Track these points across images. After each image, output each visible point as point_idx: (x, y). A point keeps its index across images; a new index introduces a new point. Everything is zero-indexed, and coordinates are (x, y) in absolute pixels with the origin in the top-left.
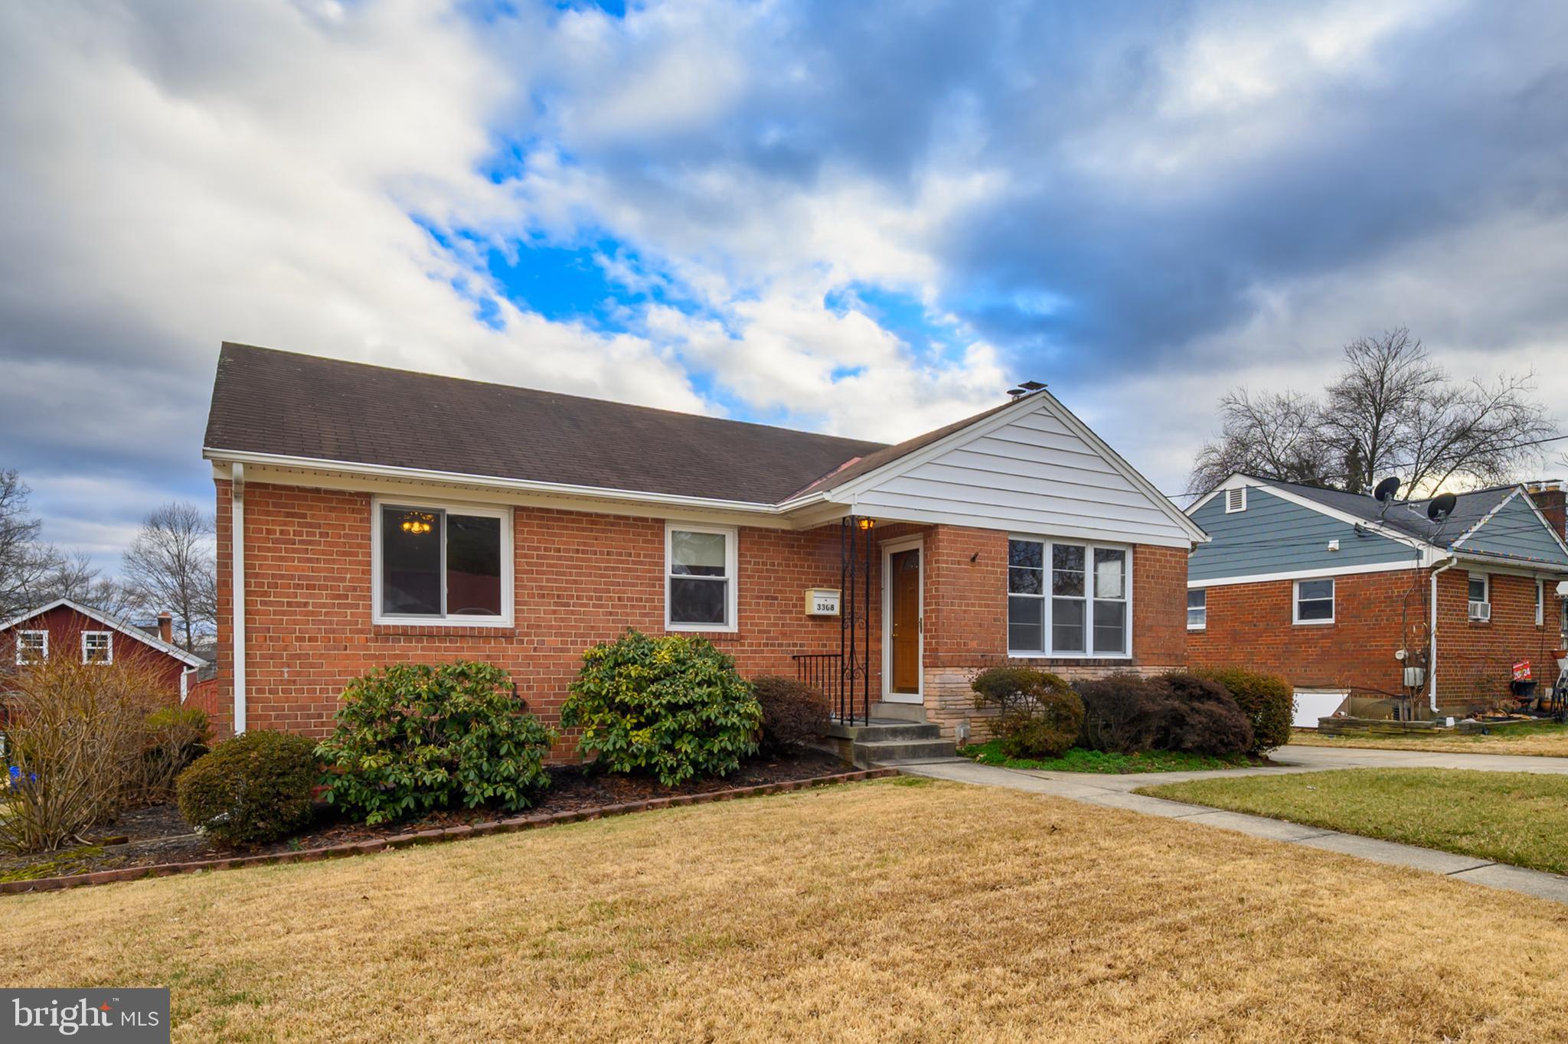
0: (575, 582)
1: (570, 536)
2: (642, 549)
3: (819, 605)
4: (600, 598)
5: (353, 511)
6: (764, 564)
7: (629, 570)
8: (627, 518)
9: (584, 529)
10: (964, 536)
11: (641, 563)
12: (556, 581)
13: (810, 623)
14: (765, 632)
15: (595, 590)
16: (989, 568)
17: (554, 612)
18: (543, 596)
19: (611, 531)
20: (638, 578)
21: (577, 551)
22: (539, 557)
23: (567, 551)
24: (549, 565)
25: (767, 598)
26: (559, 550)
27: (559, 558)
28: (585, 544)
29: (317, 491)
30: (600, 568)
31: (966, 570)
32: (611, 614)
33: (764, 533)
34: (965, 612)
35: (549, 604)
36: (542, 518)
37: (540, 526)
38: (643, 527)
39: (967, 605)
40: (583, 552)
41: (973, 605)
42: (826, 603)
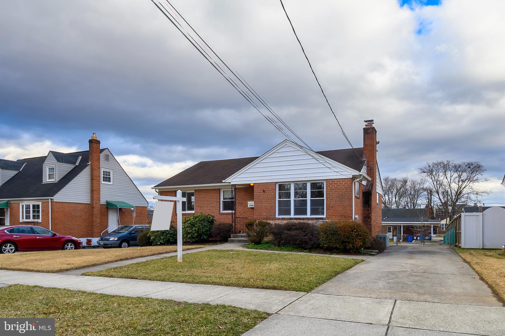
0: (204, 203)
1: (203, 194)
2: (215, 195)
3: (250, 205)
4: (208, 206)
5: (173, 194)
6: (240, 196)
7: (213, 200)
8: (212, 189)
9: (205, 193)
10: (261, 185)
11: (215, 198)
12: (200, 203)
13: (251, 209)
14: (240, 212)
15: (207, 205)
16: (269, 193)
17: (200, 210)
18: (198, 207)
19: (210, 192)
20: (214, 201)
21: (204, 197)
22: (198, 199)
23: (202, 197)
24: (200, 200)
25: (241, 204)
26: (201, 197)
27: (201, 199)
28: (205, 196)
29: (169, 191)
30: (208, 200)
31: (262, 194)
32: (210, 209)
33: (240, 189)
34: (262, 205)
35: (199, 208)
36: (198, 191)
37: (198, 193)
38: (215, 191)
39: (262, 204)
40: (205, 197)
41: (264, 204)
42: (251, 204)
